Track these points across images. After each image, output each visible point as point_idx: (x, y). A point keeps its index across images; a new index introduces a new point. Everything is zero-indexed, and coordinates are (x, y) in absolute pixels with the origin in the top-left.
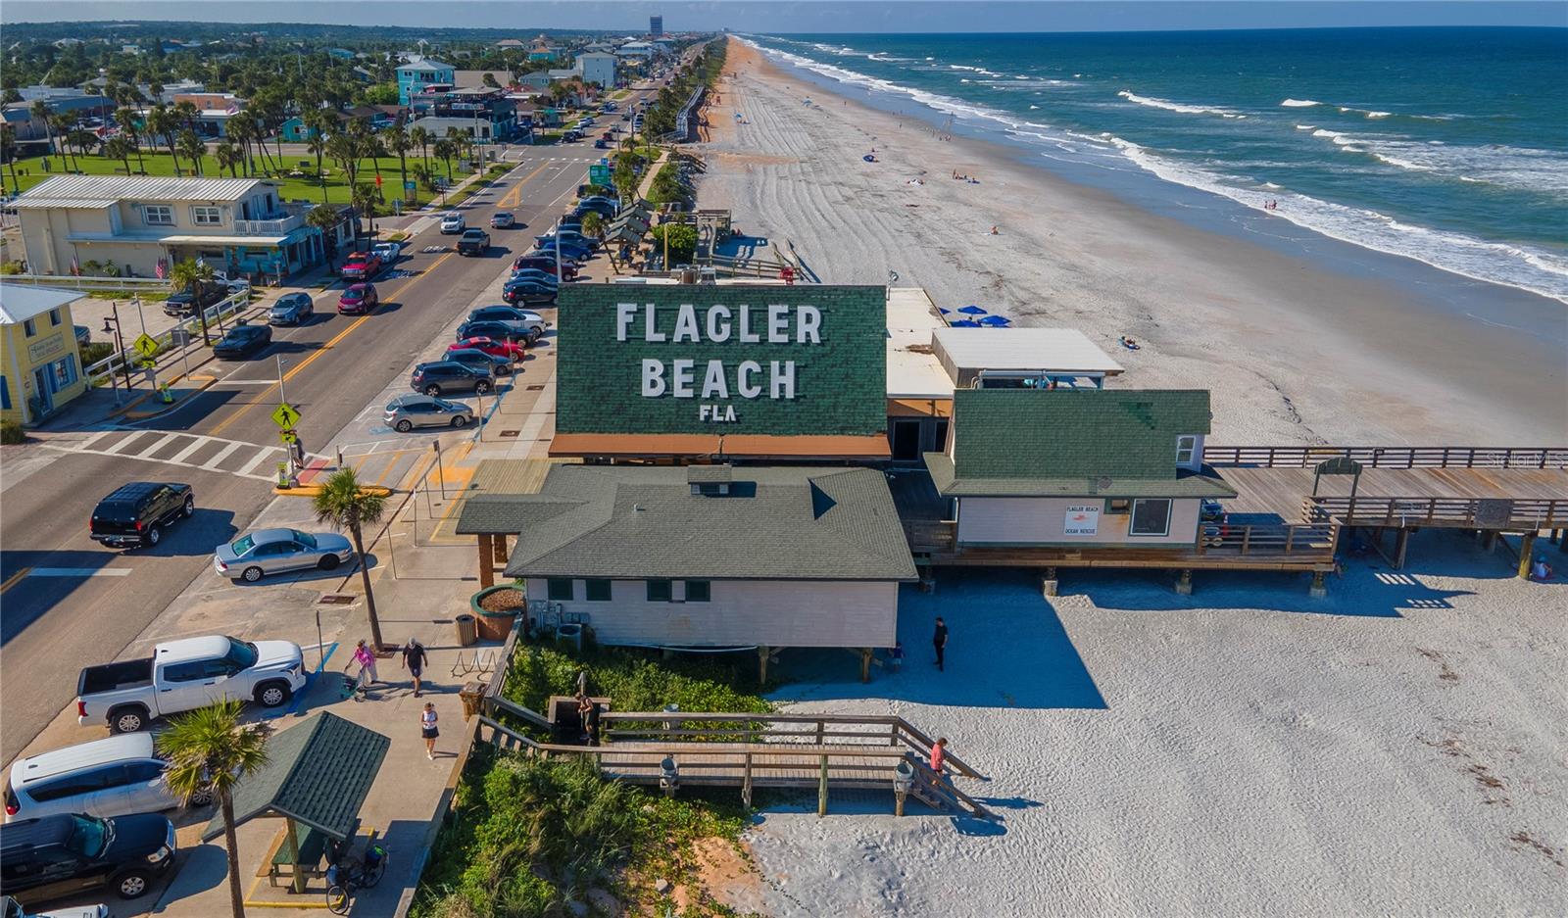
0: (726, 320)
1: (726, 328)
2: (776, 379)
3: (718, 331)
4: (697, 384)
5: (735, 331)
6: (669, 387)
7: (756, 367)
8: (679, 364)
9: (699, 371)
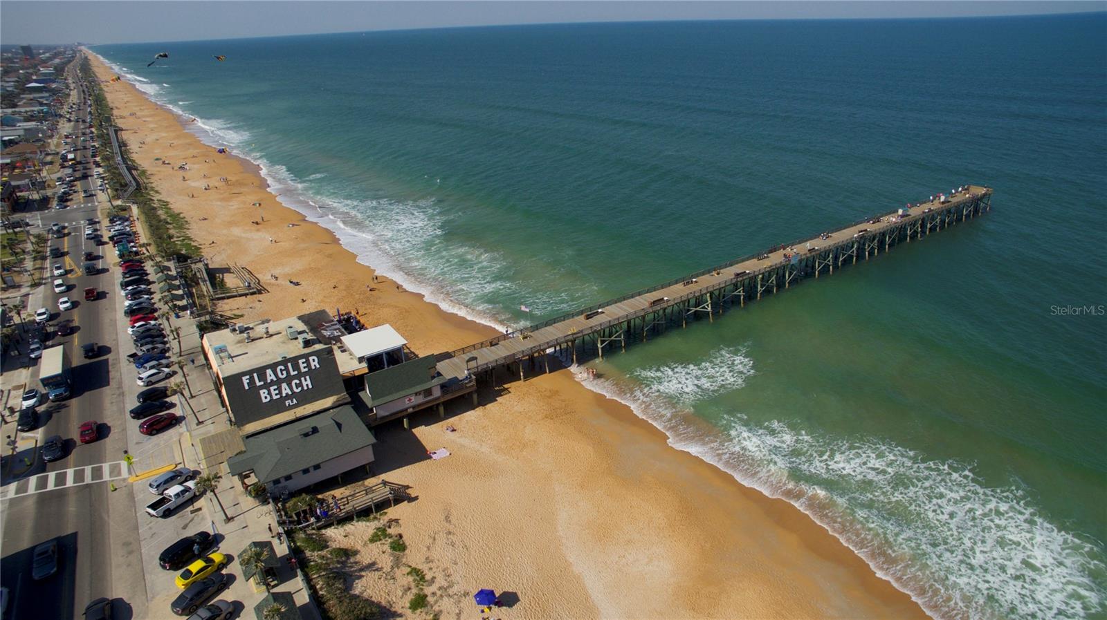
0: (284, 370)
1: (284, 372)
2: (304, 384)
3: (282, 374)
4: (280, 393)
5: (288, 372)
6: (271, 396)
7: (298, 382)
8: (272, 389)
9: (279, 389)
